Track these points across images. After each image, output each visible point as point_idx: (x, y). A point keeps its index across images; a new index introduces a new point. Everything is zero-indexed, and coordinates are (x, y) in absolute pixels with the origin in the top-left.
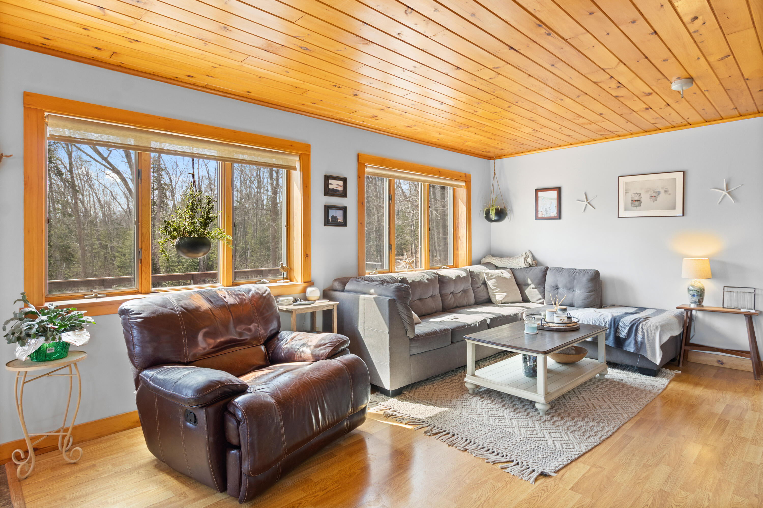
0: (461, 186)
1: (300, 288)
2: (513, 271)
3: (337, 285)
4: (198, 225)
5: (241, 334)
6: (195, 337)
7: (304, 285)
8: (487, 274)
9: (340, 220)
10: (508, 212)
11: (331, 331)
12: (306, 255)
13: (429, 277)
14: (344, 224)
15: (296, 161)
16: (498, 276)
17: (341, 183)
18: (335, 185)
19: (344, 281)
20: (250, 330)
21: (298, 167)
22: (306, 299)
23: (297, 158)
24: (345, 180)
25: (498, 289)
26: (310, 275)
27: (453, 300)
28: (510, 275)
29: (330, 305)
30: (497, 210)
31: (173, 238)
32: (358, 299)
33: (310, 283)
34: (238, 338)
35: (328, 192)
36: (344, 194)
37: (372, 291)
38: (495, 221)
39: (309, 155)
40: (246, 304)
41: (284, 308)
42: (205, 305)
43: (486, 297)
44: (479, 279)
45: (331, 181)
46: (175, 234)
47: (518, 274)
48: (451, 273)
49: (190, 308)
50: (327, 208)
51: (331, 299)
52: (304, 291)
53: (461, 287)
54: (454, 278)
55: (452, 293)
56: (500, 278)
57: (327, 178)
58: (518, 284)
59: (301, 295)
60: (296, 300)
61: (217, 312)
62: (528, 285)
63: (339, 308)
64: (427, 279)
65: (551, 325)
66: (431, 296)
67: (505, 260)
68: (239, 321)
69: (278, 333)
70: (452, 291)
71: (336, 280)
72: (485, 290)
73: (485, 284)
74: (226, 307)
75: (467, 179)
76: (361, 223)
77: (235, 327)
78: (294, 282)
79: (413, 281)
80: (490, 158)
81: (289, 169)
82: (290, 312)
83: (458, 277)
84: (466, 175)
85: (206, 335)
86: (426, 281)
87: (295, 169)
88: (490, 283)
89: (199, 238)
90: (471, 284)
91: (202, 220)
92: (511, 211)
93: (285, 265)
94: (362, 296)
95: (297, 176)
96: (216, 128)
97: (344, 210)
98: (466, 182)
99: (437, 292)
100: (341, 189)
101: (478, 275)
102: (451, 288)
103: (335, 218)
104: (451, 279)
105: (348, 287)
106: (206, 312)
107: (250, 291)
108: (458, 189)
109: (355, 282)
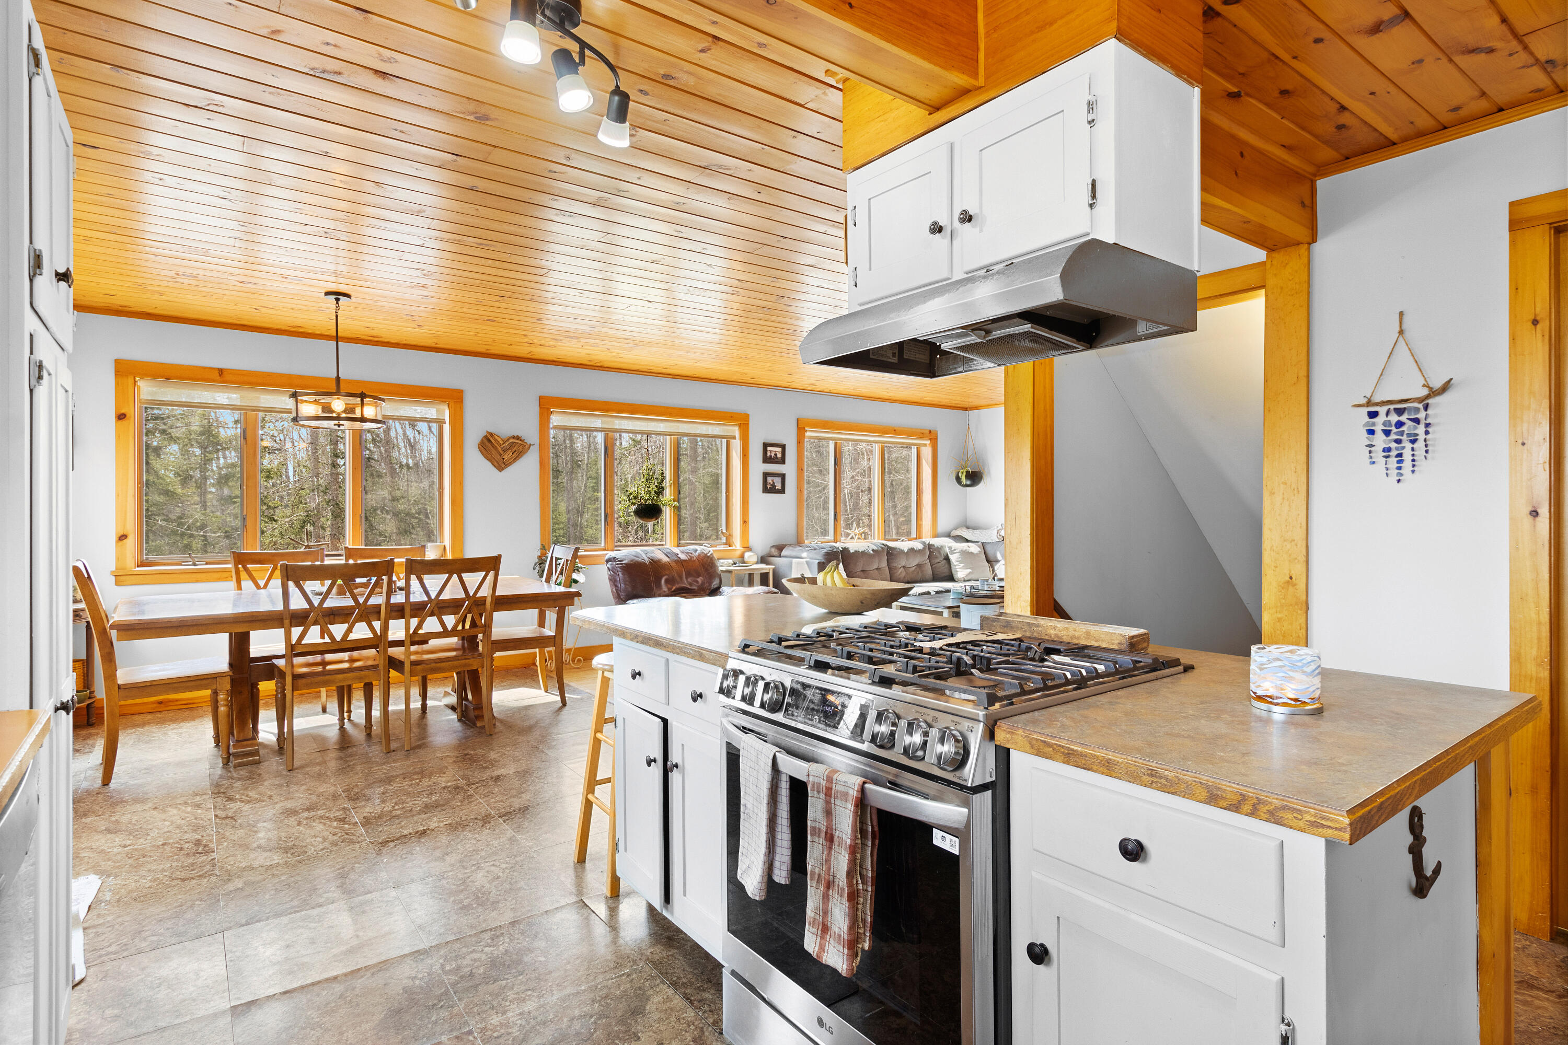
0: (925, 445)
1: (738, 553)
2: (984, 545)
3: (774, 552)
4: (653, 493)
5: (691, 584)
6: (660, 582)
7: (743, 550)
8: (950, 548)
9: (779, 487)
10: (984, 477)
11: (767, 585)
12: (745, 522)
13: (875, 548)
14: (782, 491)
15: (735, 431)
16: (962, 551)
17: (779, 449)
18: (774, 451)
19: (780, 548)
20: (697, 582)
21: (737, 436)
22: (744, 562)
23: (737, 428)
24: (783, 447)
25: (962, 565)
26: (748, 541)
27: (904, 574)
28: (979, 549)
29: (766, 569)
30: (968, 472)
31: (633, 504)
32: (791, 563)
33: (749, 549)
34: (689, 587)
35: (767, 459)
36: (782, 461)
37: (804, 555)
38: (967, 486)
39: (748, 424)
40: (694, 561)
41: (723, 569)
42: (665, 559)
43: (947, 574)
44: (940, 553)
45: (769, 449)
46: (634, 501)
47: (988, 548)
48: (904, 545)
49: (655, 559)
50: (766, 475)
51: (768, 563)
52: (742, 556)
53: (913, 562)
54: (906, 550)
55: (904, 567)
56: (964, 553)
57: (766, 445)
58: (988, 561)
59: (740, 559)
60: (735, 563)
61: (673, 564)
62: (998, 561)
63: (774, 571)
64: (873, 550)
65: (981, 592)
66: (877, 569)
67: (977, 532)
68: (688, 574)
69: (719, 588)
70: (903, 564)
71: (773, 546)
72: (947, 566)
73: (947, 559)
74: (680, 562)
75: (932, 437)
76: (800, 490)
77: (687, 579)
78: (734, 548)
79: (856, 551)
80: (966, 409)
81: (729, 438)
82: (730, 572)
83: (912, 550)
84: (930, 432)
85: (667, 581)
86: (871, 552)
87: (734, 438)
88: (953, 558)
89: (653, 505)
90: (929, 558)
91: (655, 489)
92: (989, 472)
93: (724, 531)
94: (794, 560)
95: (736, 445)
96: (667, 408)
97: (783, 476)
98: (930, 439)
99: (884, 564)
100: (779, 455)
101: (939, 549)
102: (902, 562)
103: (773, 485)
104: (902, 551)
105: (784, 553)
106: (665, 564)
107: (696, 551)
108: (923, 449)
109: (790, 548)
